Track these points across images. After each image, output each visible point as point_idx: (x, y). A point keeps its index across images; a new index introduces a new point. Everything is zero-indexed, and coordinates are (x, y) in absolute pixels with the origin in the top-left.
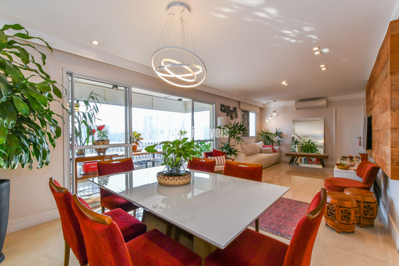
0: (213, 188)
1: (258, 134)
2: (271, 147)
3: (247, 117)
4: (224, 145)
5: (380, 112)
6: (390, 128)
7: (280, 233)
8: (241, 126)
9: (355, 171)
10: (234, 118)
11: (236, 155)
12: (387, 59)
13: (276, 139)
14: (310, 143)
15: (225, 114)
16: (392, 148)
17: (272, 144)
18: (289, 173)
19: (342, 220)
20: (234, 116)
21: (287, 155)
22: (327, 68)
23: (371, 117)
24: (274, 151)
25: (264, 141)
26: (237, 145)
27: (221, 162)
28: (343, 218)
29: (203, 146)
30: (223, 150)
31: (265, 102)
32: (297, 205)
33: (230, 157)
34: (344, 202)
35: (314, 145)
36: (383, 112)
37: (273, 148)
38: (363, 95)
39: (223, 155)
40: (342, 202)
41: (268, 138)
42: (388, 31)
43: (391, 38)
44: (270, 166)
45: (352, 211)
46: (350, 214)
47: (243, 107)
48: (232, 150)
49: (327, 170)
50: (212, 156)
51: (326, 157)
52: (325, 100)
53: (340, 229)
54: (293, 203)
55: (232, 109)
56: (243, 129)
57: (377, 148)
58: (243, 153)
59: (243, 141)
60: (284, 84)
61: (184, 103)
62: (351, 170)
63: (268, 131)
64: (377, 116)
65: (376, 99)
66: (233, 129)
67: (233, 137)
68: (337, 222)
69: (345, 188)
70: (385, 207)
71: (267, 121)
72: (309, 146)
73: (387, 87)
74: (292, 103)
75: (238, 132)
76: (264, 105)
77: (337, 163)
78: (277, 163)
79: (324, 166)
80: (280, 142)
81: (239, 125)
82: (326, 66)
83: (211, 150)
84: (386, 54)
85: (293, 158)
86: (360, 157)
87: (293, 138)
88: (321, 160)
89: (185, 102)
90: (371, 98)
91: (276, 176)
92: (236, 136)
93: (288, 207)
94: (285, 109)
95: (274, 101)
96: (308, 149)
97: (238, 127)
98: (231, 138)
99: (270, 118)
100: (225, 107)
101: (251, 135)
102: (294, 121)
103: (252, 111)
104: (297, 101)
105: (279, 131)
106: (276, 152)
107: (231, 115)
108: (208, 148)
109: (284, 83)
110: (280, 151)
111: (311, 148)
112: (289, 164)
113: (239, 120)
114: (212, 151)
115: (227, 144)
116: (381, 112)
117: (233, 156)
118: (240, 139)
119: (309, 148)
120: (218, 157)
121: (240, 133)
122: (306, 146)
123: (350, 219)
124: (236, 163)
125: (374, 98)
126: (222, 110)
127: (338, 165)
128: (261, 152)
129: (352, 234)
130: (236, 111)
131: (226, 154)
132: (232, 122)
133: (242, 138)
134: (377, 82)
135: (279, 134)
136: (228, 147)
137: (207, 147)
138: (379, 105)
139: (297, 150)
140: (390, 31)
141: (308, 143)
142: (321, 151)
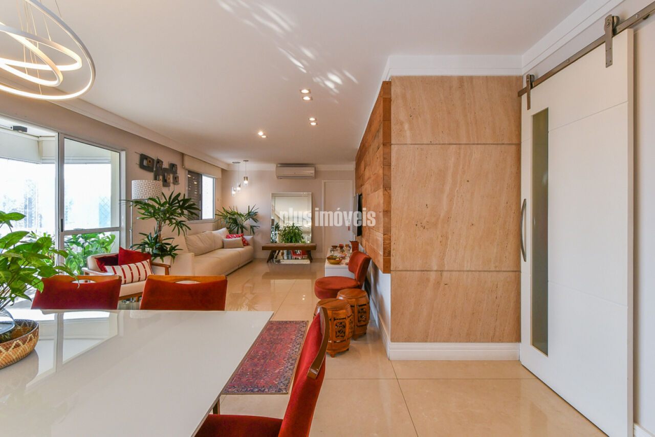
0: (118, 332)
1: (218, 215)
2: (240, 237)
3: (198, 184)
4: (148, 237)
5: (371, 190)
6: (382, 211)
7: (257, 387)
8: (185, 201)
9: (347, 265)
10: (172, 185)
11: (174, 256)
12: (380, 126)
13: (247, 223)
14: (294, 228)
15: (151, 175)
16: (384, 235)
17: (242, 232)
18: (268, 276)
19: (336, 337)
20: (172, 180)
21: (264, 248)
22: (317, 124)
23: (361, 195)
24: (245, 243)
25: (228, 227)
26: (176, 237)
27: (140, 275)
28: (338, 334)
29: (93, 241)
30: (144, 249)
31: (230, 161)
32: (280, 328)
33: (161, 262)
34: (338, 312)
35: (299, 230)
36: (375, 191)
37: (243, 239)
38: (352, 166)
39: (145, 259)
40: (337, 312)
41: (235, 222)
42: (380, 92)
43: (384, 101)
44: (239, 268)
45: (347, 322)
46: (344, 327)
47: (189, 164)
48: (167, 248)
49: (316, 266)
50: (116, 264)
51: (314, 248)
52: (313, 168)
53: (334, 350)
54: (275, 327)
55: (165, 165)
56: (192, 207)
57: (368, 234)
58: (190, 251)
59: (190, 229)
60: (261, 136)
61: (36, 139)
62: (343, 264)
63: (235, 211)
64: (368, 195)
65: (367, 173)
66: (167, 205)
67: (167, 222)
68: (331, 342)
69: (338, 290)
70: (375, 306)
71: (233, 193)
72: (293, 232)
73: (379, 160)
74: (271, 167)
75: (180, 212)
76: (229, 165)
77: (328, 256)
78: (250, 262)
79: (311, 259)
80: (254, 228)
81: (180, 198)
82: (316, 120)
83: (114, 250)
84: (379, 120)
85: (272, 253)
86: (351, 245)
87: (273, 220)
88: (308, 252)
89: (38, 137)
90: (362, 172)
91: (248, 285)
92: (175, 219)
93: (268, 335)
94: (261, 176)
95: (246, 161)
96: (291, 238)
97: (179, 202)
98: (165, 223)
99: (238, 189)
100: (150, 161)
101: (204, 217)
102: (274, 196)
103: (208, 175)
104: (279, 165)
105: (253, 210)
106: (248, 244)
107: (164, 177)
108: (105, 247)
109: (261, 133)
110: (254, 242)
111: (295, 234)
112: (268, 262)
113: (181, 189)
114: (117, 252)
115: (155, 236)
116: (373, 190)
117: (167, 260)
118: (183, 224)
119: (292, 235)
120: (132, 265)
121: (182, 214)
122: (289, 233)
123: (344, 333)
124: (173, 278)
125: (365, 172)
126: (142, 166)
127: (329, 258)
128: (223, 247)
129: (347, 353)
130: (176, 170)
131: (152, 256)
132: (167, 192)
133: (187, 223)
134: (367, 152)
135: (252, 215)
136: (156, 243)
137: (103, 244)
138: (370, 181)
139: (277, 240)
140: (382, 93)
141: (291, 228)
142: (307, 240)
